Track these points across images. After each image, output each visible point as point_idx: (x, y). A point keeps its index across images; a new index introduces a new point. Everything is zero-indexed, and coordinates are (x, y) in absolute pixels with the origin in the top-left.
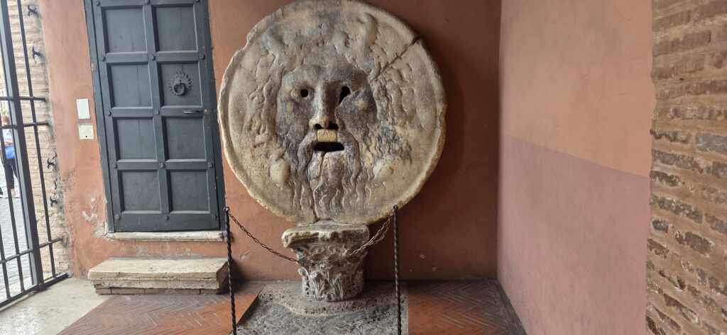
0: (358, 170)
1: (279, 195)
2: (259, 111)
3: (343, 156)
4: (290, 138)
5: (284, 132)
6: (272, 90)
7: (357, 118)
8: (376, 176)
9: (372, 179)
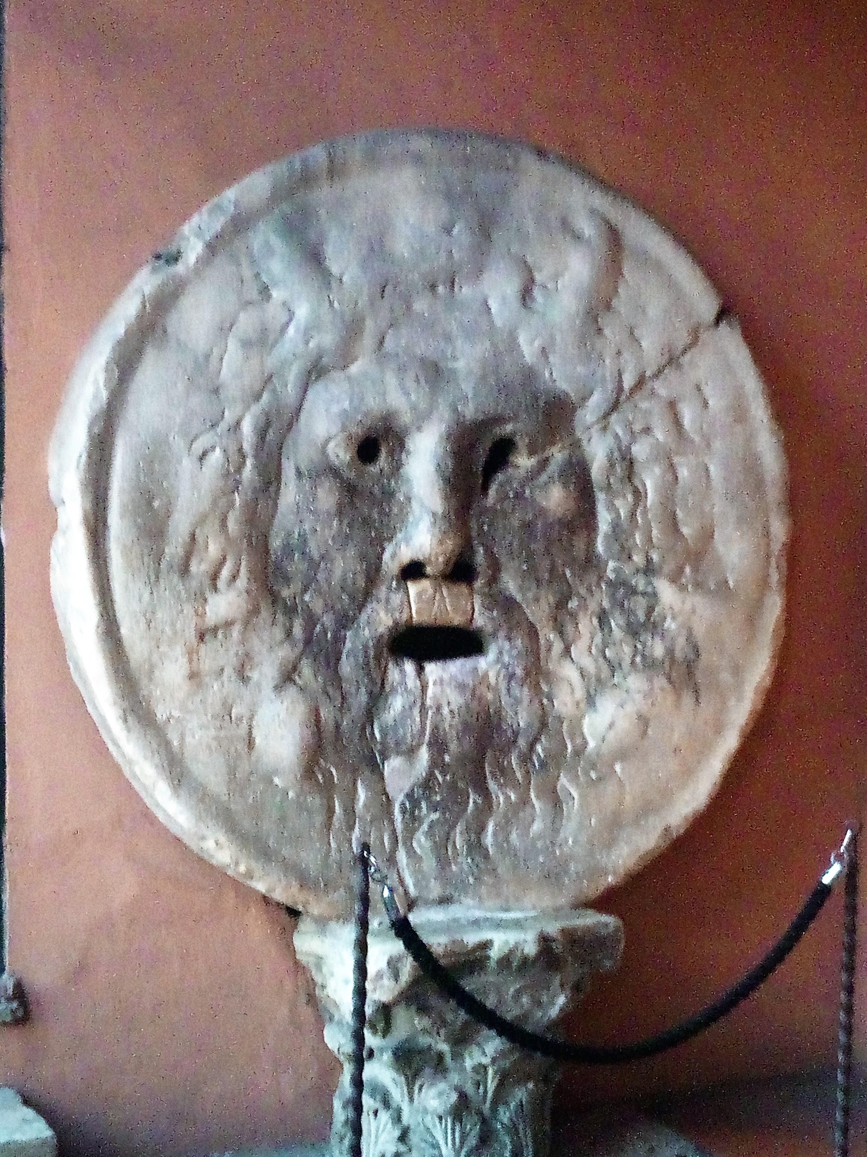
0: (537, 725)
1: (283, 819)
2: (223, 502)
3: (486, 675)
4: (317, 606)
5: (296, 586)
6: (271, 431)
7: (538, 546)
8: (592, 744)
9: (579, 752)
